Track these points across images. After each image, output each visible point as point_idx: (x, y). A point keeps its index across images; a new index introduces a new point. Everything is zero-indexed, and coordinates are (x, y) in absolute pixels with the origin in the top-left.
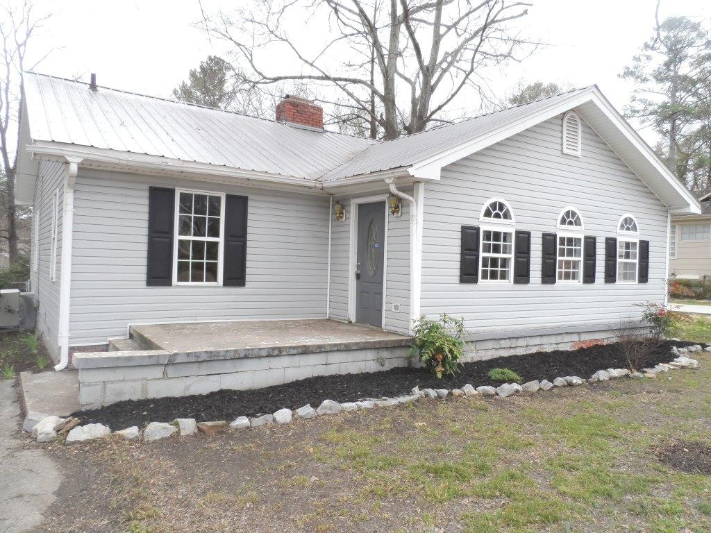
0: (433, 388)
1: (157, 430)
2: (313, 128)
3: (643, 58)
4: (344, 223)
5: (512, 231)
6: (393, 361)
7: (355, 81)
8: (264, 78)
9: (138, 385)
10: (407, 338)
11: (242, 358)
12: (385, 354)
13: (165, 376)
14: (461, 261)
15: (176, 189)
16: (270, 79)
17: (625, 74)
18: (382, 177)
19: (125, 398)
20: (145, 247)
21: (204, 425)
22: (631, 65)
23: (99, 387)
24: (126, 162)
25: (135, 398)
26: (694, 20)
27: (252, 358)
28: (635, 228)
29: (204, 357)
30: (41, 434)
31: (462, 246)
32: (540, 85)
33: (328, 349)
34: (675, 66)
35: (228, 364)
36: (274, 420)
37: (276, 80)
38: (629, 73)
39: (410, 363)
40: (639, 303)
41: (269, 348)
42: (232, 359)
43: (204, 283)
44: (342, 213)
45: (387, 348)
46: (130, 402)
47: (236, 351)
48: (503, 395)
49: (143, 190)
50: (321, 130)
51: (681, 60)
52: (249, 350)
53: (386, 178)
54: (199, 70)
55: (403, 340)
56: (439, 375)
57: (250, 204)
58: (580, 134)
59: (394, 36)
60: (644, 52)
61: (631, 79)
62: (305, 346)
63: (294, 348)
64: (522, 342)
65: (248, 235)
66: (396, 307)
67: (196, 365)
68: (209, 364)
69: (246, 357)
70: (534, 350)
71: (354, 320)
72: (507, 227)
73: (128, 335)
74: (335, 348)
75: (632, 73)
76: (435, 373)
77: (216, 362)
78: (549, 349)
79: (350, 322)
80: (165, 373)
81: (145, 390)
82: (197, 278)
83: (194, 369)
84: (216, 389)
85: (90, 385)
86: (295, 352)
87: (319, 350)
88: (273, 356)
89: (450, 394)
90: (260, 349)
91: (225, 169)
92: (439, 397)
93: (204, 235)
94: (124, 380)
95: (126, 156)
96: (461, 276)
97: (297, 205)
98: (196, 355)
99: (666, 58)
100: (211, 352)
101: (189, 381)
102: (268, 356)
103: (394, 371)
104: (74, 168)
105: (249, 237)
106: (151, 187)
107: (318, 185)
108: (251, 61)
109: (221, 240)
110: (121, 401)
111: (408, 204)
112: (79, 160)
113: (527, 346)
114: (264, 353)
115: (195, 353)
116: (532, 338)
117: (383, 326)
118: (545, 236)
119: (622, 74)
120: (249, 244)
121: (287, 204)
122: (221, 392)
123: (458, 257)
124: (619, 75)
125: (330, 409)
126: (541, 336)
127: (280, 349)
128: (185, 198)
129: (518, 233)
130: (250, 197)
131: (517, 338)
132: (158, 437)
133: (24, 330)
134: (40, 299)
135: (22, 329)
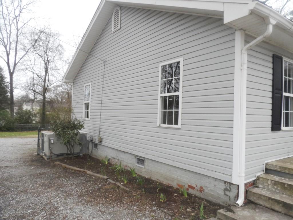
73: (265, 170)
133: (82, 154)
134: (103, 137)
135: (81, 155)
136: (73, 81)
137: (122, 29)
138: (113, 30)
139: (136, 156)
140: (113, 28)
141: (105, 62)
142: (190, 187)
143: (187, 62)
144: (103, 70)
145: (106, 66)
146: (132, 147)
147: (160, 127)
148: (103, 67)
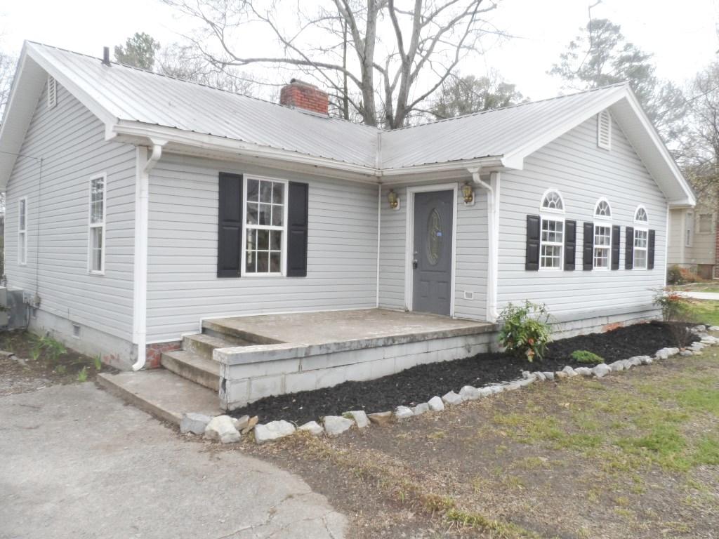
0: (542, 371)
1: (336, 424)
2: (320, 115)
3: (570, 57)
4: (397, 212)
5: (563, 220)
6: (477, 346)
7: (330, 67)
8: (236, 59)
9: (278, 380)
10: (487, 324)
11: (362, 349)
12: (471, 341)
13: (300, 370)
14: (527, 250)
15: (244, 174)
16: (242, 60)
17: (553, 70)
18: (465, 166)
19: (267, 394)
20: (215, 236)
21: (376, 416)
22: (559, 62)
23: (246, 384)
24: (208, 146)
25: (276, 393)
26: (615, 23)
27: (371, 348)
28: (645, 219)
29: (333, 349)
30: (224, 435)
31: (527, 235)
32: (473, 77)
33: (430, 337)
34: (599, 65)
35: (351, 354)
36: (431, 408)
37: (247, 62)
38: (557, 70)
39: (489, 349)
40: (650, 287)
41: (385, 338)
42: (355, 350)
43: (269, 274)
44: (396, 202)
45: (472, 335)
46: (272, 397)
47: (359, 342)
48: (600, 375)
49: (213, 176)
50: (326, 116)
51: (604, 59)
52: (368, 340)
53: (470, 167)
54: (125, 47)
55: (485, 327)
56: (530, 359)
57: (310, 191)
58: (610, 129)
59: (371, 23)
60: (571, 51)
61: (558, 76)
62: (412, 335)
63: (404, 337)
64: (569, 326)
65: (309, 224)
66: (469, 295)
67: (325, 357)
68: (336, 356)
69: (367, 348)
70: (576, 334)
71: (410, 308)
72: (559, 216)
73: (201, 330)
74: (435, 337)
75: (559, 70)
76: (526, 357)
77: (343, 353)
78: (586, 332)
79: (407, 311)
80: (300, 367)
81: (284, 386)
82: (263, 268)
83: (323, 362)
84: (341, 381)
85: (237, 382)
86: (405, 341)
87: (423, 338)
88: (389, 346)
89: (556, 376)
90: (378, 339)
91: (296, 155)
92: (548, 379)
93: (269, 224)
94: (266, 376)
95: (206, 139)
96: (526, 264)
97: (351, 193)
98: (327, 347)
99: (590, 57)
100: (339, 344)
101: (320, 374)
102: (385, 346)
103: (479, 357)
104: (157, 151)
105: (310, 226)
106: (220, 173)
107: (378, 174)
108: (222, 41)
109: (284, 229)
110: (264, 398)
111: (485, 192)
112: (163, 143)
113: (572, 330)
114: (381, 343)
115: (326, 345)
116: (577, 322)
117: (452, 313)
118: (585, 224)
119: (550, 71)
120: (310, 233)
121: (341, 191)
122: (347, 384)
123: (524, 245)
124: (547, 72)
125: (472, 395)
126: (582, 320)
127: (393, 339)
128: (252, 184)
129: (567, 222)
130: (311, 185)
131: (565, 322)
132: (340, 431)
133: (12, 329)
134: (41, 295)
135: (10, 329)
136: (5, 189)
137: (59, 106)
138: (49, 106)
139: (73, 322)
140: (49, 102)
141: (42, 160)
142: (113, 357)
143: (113, 178)
144: (38, 176)
145: (44, 168)
146: (67, 308)
147: (91, 275)
148: (39, 170)
